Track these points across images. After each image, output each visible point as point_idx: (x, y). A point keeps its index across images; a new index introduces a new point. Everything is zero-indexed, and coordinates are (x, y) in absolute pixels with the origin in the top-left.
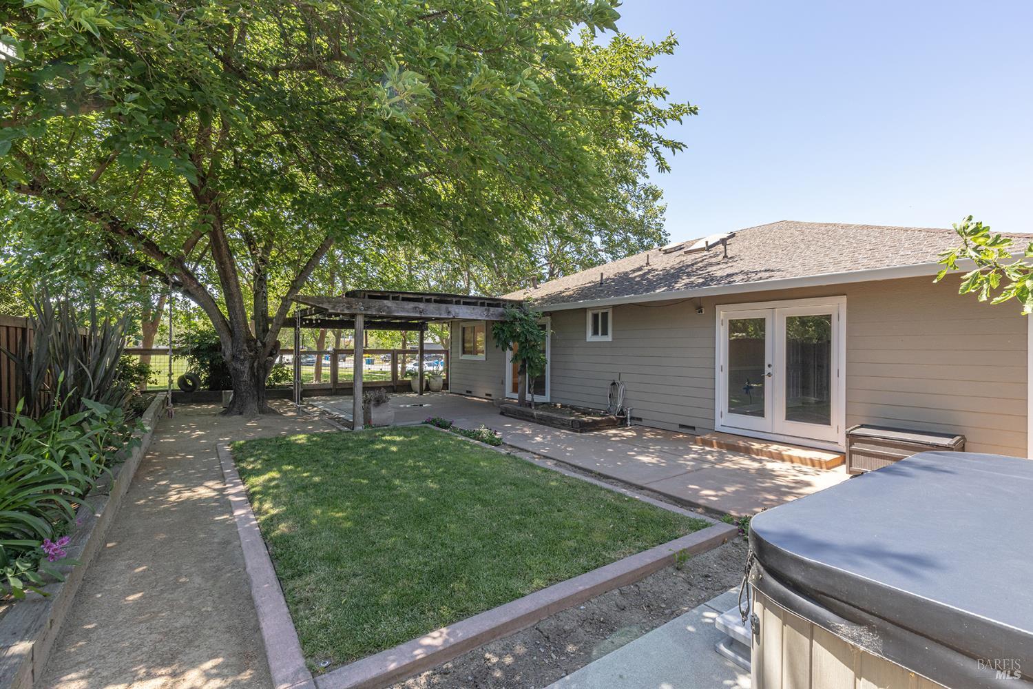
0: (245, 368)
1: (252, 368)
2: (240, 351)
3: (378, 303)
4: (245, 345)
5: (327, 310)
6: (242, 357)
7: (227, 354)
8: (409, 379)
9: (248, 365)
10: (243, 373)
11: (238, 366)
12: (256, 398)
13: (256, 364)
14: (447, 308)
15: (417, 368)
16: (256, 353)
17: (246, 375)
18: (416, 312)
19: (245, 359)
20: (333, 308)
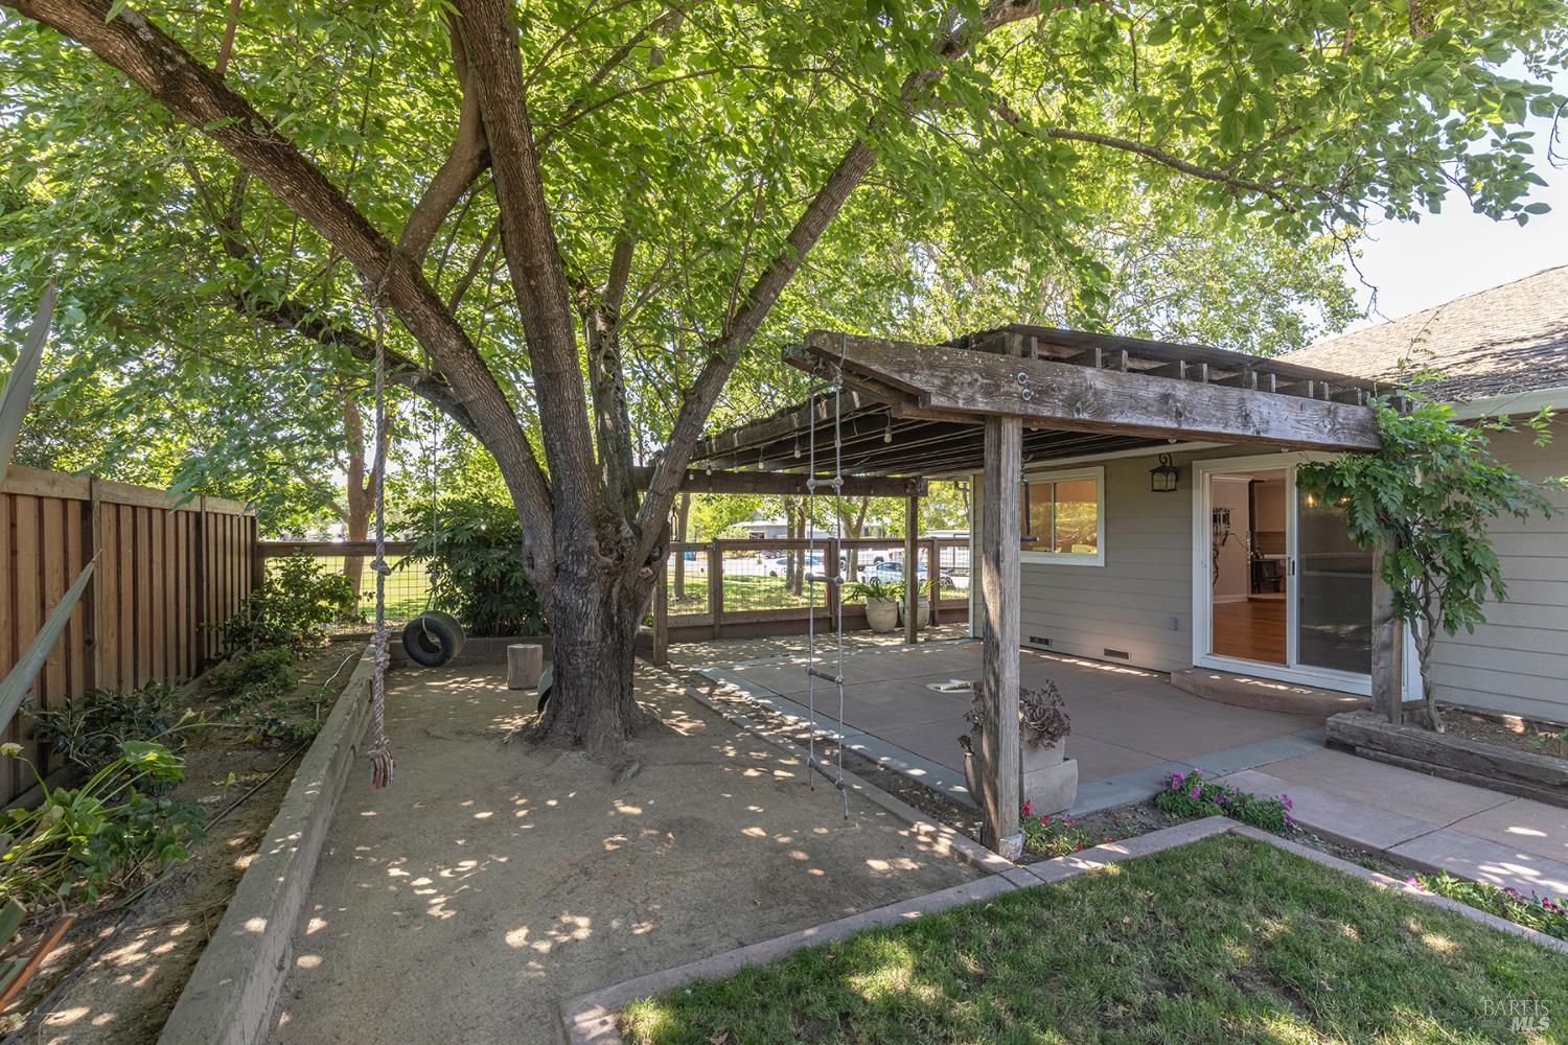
0: (589, 605)
1: (605, 603)
2: (578, 554)
3: (1067, 377)
4: (593, 534)
5: (926, 395)
6: (583, 572)
7: (540, 561)
8: (863, 599)
9: (596, 596)
10: (581, 617)
11: (570, 597)
12: (616, 692)
13: (615, 591)
14: (1242, 401)
15: (897, 577)
16: (621, 557)
17: (591, 625)
18: (1165, 413)
19: (587, 580)
20: (945, 389)
